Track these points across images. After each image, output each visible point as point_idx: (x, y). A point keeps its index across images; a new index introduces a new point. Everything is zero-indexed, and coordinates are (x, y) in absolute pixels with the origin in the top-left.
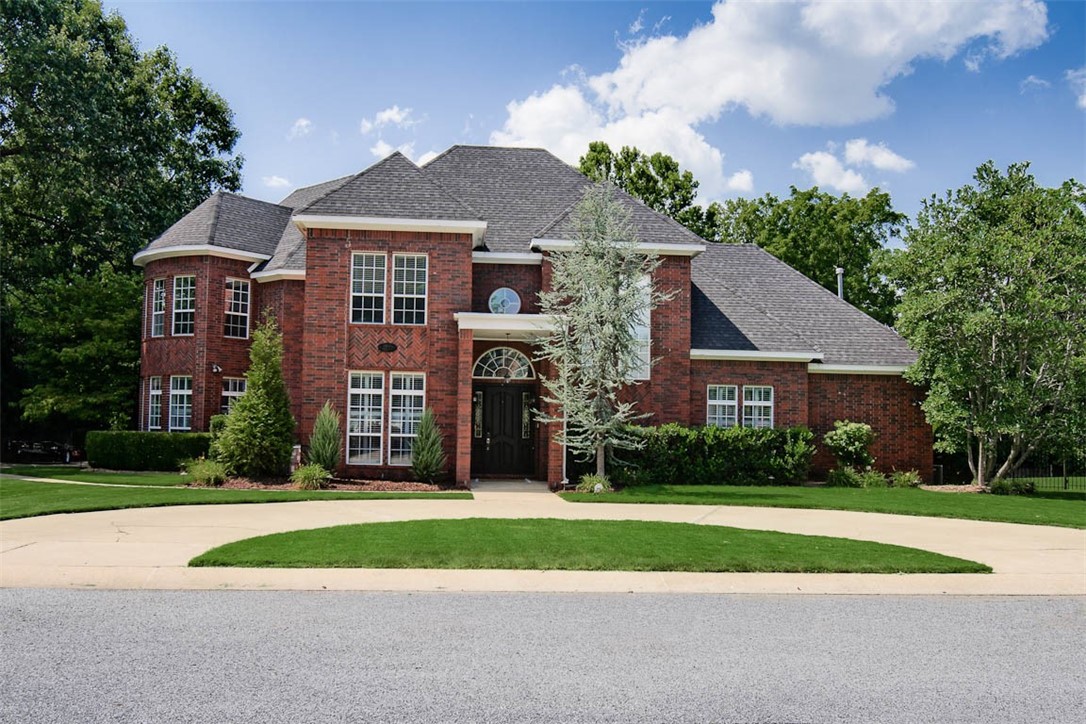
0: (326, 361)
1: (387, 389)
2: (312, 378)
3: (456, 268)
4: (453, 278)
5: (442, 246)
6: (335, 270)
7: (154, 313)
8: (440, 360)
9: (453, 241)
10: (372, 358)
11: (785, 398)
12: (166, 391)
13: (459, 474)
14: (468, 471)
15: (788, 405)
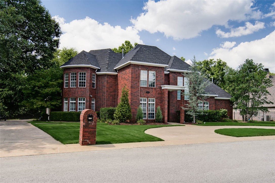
0: (135, 95)
1: (148, 102)
2: (132, 99)
3: (161, 75)
4: (161, 77)
5: (159, 70)
6: (137, 74)
7: (65, 82)
8: (158, 95)
9: (161, 68)
10: (145, 95)
11: (211, 104)
12: (77, 101)
13: (165, 121)
14: (167, 120)
15: (211, 106)
